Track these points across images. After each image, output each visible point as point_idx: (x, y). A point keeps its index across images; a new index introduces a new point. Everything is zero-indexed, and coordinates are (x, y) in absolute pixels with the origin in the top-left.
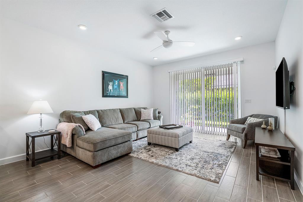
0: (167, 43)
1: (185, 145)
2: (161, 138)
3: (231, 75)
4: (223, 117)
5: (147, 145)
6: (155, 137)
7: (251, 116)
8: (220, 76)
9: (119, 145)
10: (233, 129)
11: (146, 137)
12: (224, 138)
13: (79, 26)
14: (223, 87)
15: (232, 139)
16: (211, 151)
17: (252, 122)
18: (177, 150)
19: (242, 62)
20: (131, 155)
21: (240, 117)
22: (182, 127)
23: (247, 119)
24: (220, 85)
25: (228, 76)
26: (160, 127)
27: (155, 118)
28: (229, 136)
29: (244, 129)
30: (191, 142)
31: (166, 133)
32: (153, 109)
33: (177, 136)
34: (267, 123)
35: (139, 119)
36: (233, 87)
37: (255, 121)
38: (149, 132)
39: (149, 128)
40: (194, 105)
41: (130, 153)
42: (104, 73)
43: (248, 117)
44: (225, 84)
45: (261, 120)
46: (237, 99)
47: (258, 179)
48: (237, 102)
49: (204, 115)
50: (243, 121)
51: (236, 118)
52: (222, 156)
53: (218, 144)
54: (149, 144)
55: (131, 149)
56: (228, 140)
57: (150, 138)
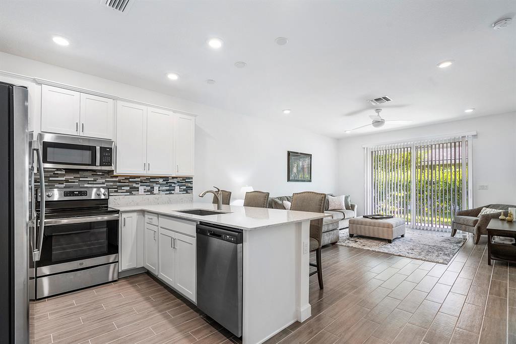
0: (378, 123)
1: (396, 238)
2: (369, 229)
3: (457, 148)
4: (442, 210)
5: (348, 237)
6: (360, 228)
7: (487, 207)
8: (441, 150)
9: (330, 232)
10: (461, 222)
11: (348, 228)
12: (449, 235)
13: (283, 111)
14: (445, 162)
15: (459, 235)
16: (433, 244)
17: (488, 213)
18: (390, 241)
19: (475, 136)
20: (338, 243)
21: (471, 208)
22: (392, 217)
23: (482, 211)
24: (441, 159)
25: (453, 149)
26: (364, 217)
27: (347, 208)
28: (455, 231)
29: (476, 221)
30: (403, 236)
31: (375, 223)
32: (344, 196)
33: (390, 227)
34: (506, 214)
35: (327, 209)
36: (461, 162)
37: (492, 212)
38: (352, 222)
39: (343, 219)
40: (399, 192)
41: (337, 242)
42: (289, 153)
43: (483, 207)
44: (449, 158)
45: (501, 211)
46: (467, 182)
47: (489, 264)
48: (467, 188)
49: (412, 206)
50: (475, 212)
51: (465, 209)
52: (448, 248)
53: (441, 239)
54: (351, 236)
55: (338, 238)
56: (453, 236)
57: (353, 229)
